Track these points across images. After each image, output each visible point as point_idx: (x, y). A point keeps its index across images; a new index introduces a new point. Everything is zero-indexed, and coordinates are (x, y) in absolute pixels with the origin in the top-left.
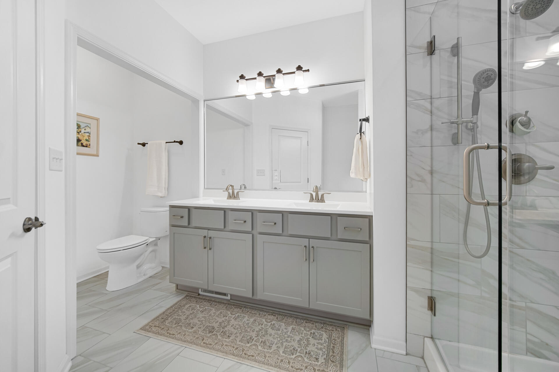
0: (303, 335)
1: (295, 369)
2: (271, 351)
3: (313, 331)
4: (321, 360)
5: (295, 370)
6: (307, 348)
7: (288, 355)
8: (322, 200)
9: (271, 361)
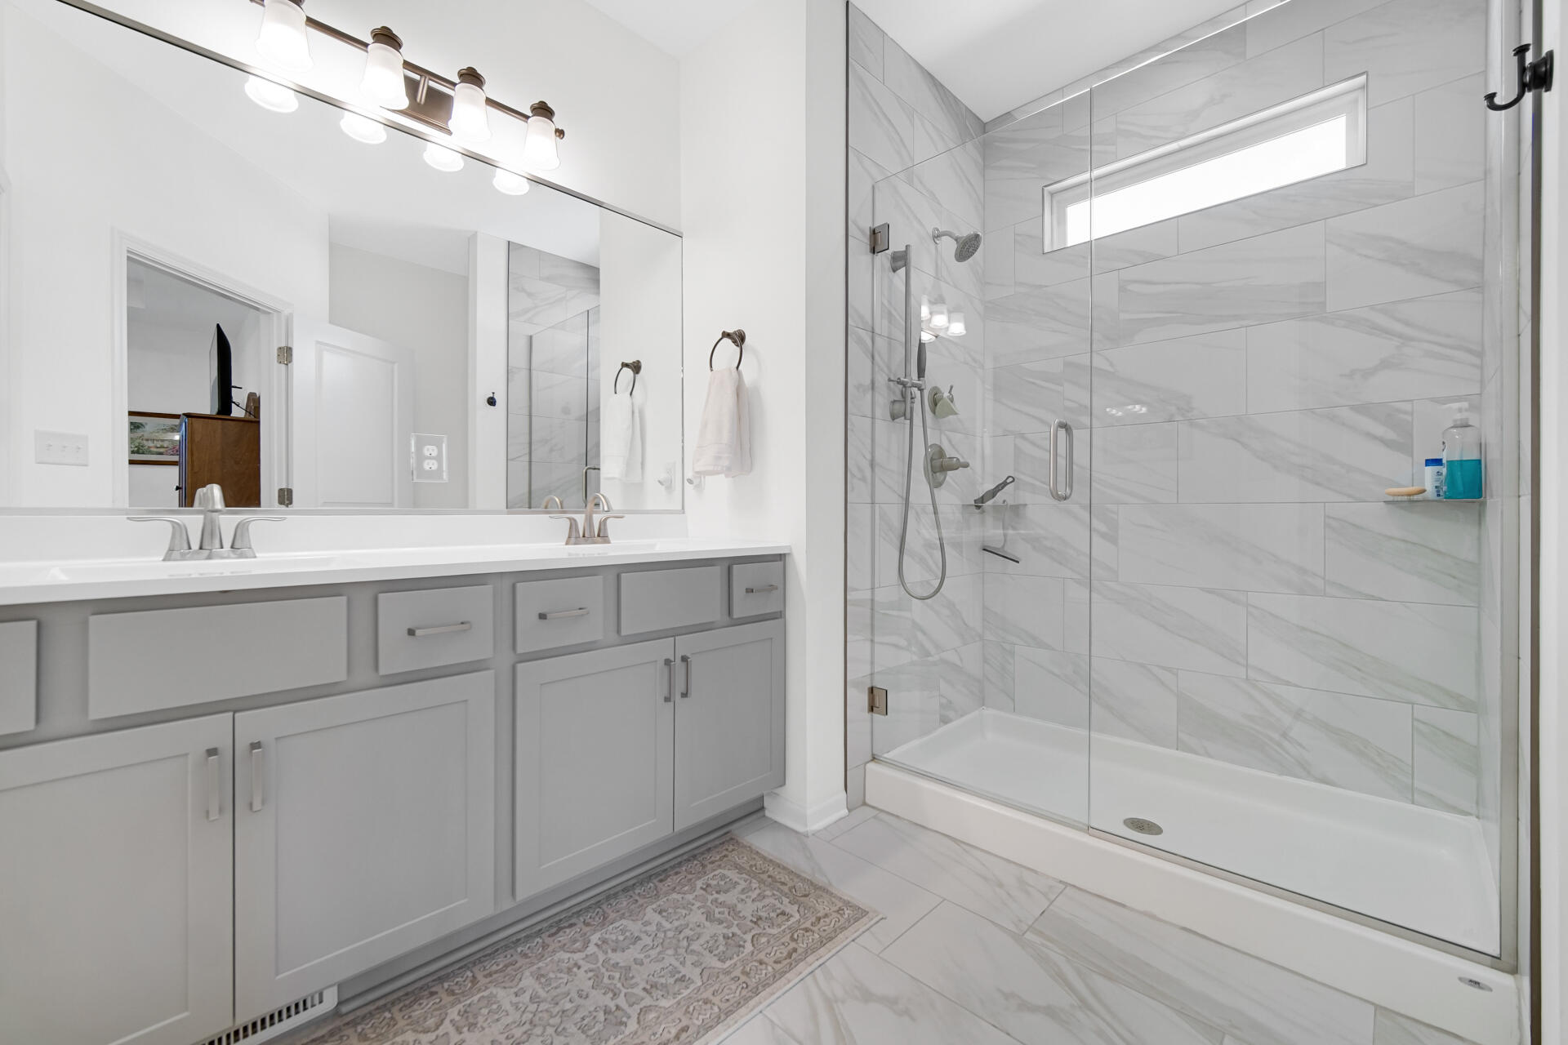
0: (698, 904)
1: (786, 959)
2: (700, 983)
3: (699, 884)
4: (792, 909)
5: (788, 961)
6: (741, 915)
7: (738, 956)
8: (602, 536)
9: (732, 995)
